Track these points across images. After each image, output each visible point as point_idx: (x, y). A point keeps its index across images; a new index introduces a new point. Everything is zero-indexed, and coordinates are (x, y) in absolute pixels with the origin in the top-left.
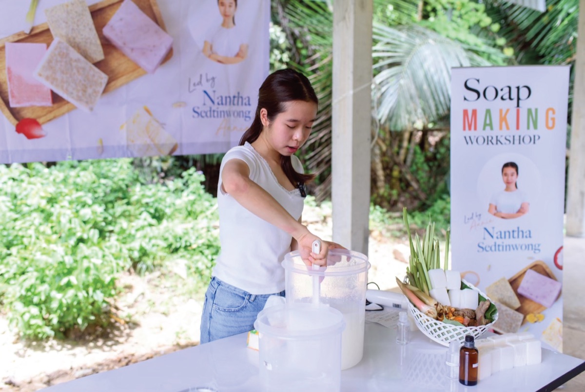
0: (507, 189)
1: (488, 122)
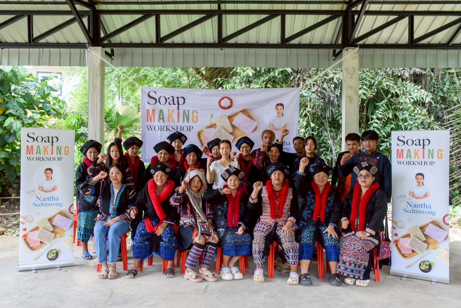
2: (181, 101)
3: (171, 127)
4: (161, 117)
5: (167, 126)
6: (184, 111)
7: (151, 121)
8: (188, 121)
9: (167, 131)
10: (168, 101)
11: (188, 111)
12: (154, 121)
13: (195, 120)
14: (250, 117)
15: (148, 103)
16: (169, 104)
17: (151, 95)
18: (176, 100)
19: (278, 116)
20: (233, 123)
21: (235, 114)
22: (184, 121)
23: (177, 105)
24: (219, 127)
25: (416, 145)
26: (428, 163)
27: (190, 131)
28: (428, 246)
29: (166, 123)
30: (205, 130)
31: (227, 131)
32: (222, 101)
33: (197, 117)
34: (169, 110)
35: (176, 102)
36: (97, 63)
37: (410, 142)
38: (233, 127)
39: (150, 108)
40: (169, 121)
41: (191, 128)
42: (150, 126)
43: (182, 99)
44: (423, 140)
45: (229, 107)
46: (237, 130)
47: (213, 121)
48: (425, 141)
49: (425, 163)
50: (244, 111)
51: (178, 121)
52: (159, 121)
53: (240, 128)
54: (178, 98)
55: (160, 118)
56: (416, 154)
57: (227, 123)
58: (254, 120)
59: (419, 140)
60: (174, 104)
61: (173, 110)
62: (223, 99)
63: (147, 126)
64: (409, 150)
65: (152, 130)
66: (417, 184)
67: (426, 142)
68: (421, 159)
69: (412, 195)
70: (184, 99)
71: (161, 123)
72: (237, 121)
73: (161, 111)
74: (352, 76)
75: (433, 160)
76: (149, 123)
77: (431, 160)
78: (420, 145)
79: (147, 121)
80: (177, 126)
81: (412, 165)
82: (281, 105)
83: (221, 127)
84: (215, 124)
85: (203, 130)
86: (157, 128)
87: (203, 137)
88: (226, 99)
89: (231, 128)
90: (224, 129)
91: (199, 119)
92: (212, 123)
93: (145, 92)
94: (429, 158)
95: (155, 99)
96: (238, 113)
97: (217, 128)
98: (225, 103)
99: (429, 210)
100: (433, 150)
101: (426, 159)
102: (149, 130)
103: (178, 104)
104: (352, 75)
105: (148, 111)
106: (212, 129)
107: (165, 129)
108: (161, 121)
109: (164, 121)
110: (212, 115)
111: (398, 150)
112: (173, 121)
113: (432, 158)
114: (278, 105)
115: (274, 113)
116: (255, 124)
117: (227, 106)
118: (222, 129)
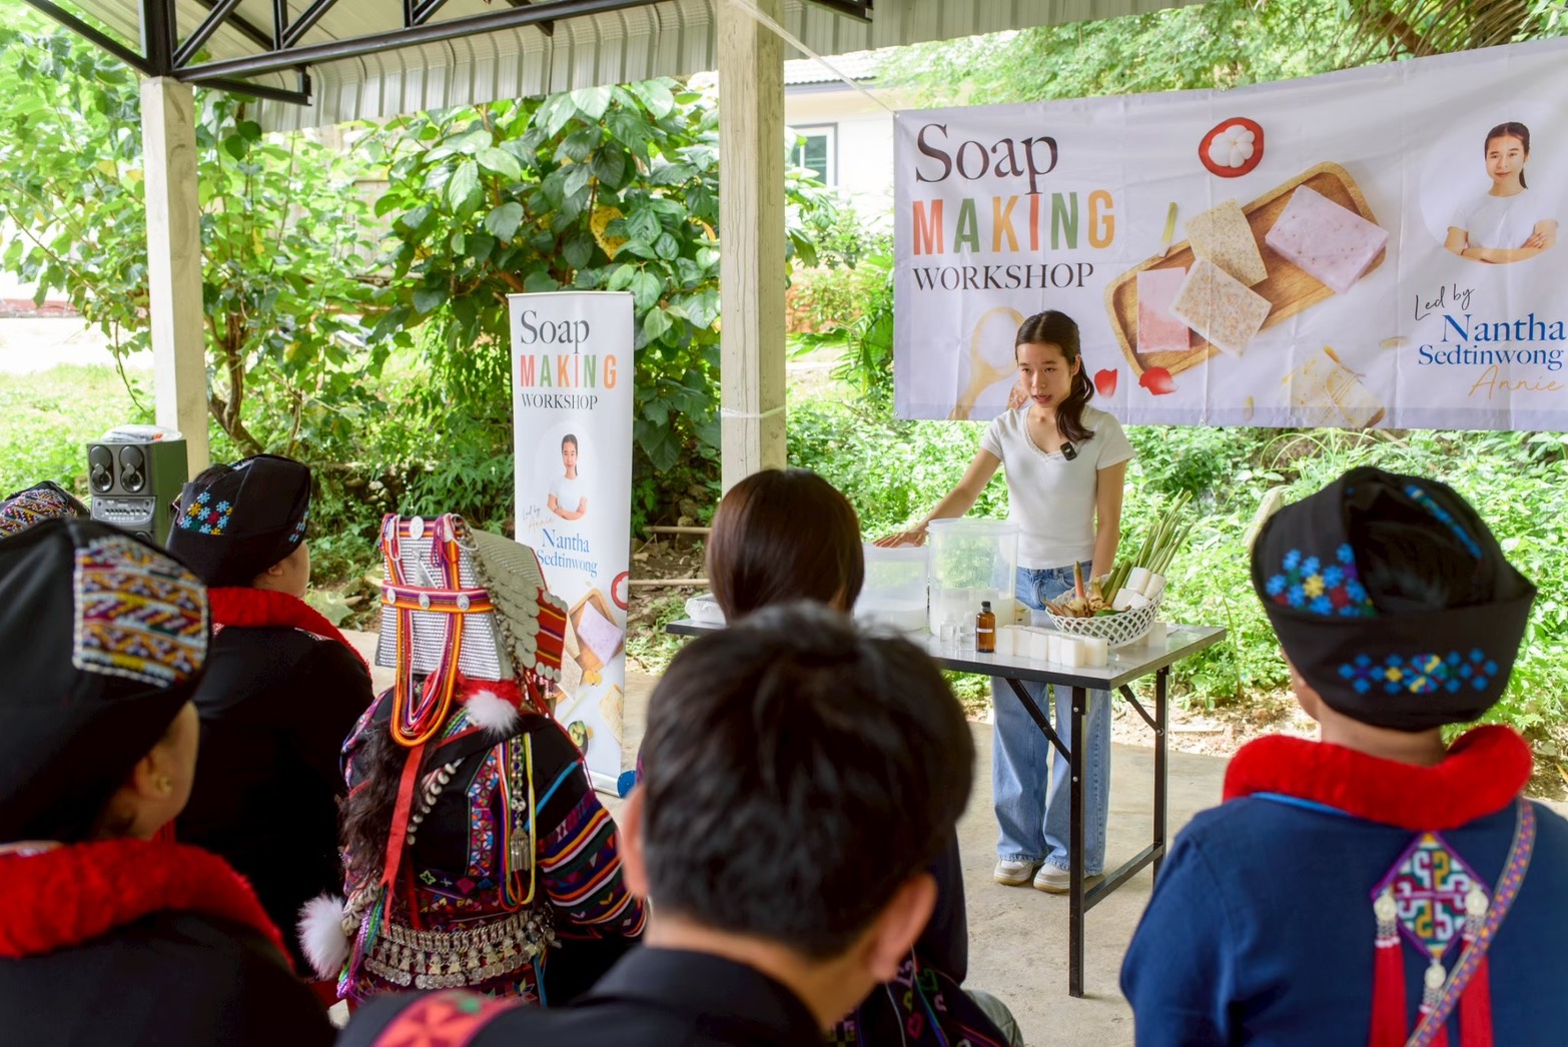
2: (1041, 152)
3: (1003, 270)
4: (967, 231)
5: (987, 268)
6: (1057, 197)
7: (929, 251)
8: (1072, 243)
9: (986, 287)
10: (994, 160)
11: (1073, 196)
12: (941, 251)
13: (1101, 235)
14: (1352, 205)
15: (919, 177)
16: (999, 173)
17: (929, 142)
18: (1020, 150)
19: (1496, 190)
20: (1271, 239)
21: (1278, 199)
22: (1055, 245)
23: (1026, 176)
24: (1202, 263)
27: (1080, 285)
29: (986, 256)
30: (1141, 276)
31: (1239, 276)
32: (1217, 139)
33: (1109, 221)
34: (997, 200)
35: (1022, 163)
36: (746, 37)
38: (1272, 257)
39: (923, 194)
40: (996, 247)
41: (1086, 270)
42: (926, 270)
43: (1045, 146)
45: (1250, 165)
46: (1286, 270)
47: (1181, 237)
50: (1330, 184)
51: (1034, 246)
52: (957, 249)
53: (1303, 261)
54: (1028, 143)
55: (961, 237)
57: (1242, 241)
58: (1371, 219)
60: (1017, 173)
61: (1013, 200)
62: (1222, 127)
63: (916, 271)
65: (932, 286)
70: (1052, 143)
71: (968, 258)
72: (1283, 232)
73: (968, 207)
76: (922, 261)
79: (917, 251)
80: (1029, 267)
82: (1517, 130)
83: (1215, 260)
84: (1189, 249)
85: (1135, 278)
86: (950, 278)
87: (1137, 308)
88: (1234, 131)
89: (1261, 264)
90: (1228, 267)
91: (1119, 231)
92: (1174, 244)
93: (907, 133)
95: (943, 157)
96: (1291, 191)
97: (1195, 265)
98: (1231, 147)
102: (921, 286)
103: (1033, 171)
105: (917, 208)
106: (1174, 273)
107: (980, 280)
108: (966, 246)
109: (975, 248)
110: (1174, 210)
112: (1014, 247)
114: (1497, 132)
115: (1477, 174)
116: (1375, 238)
117: (1236, 163)
118: (1218, 270)
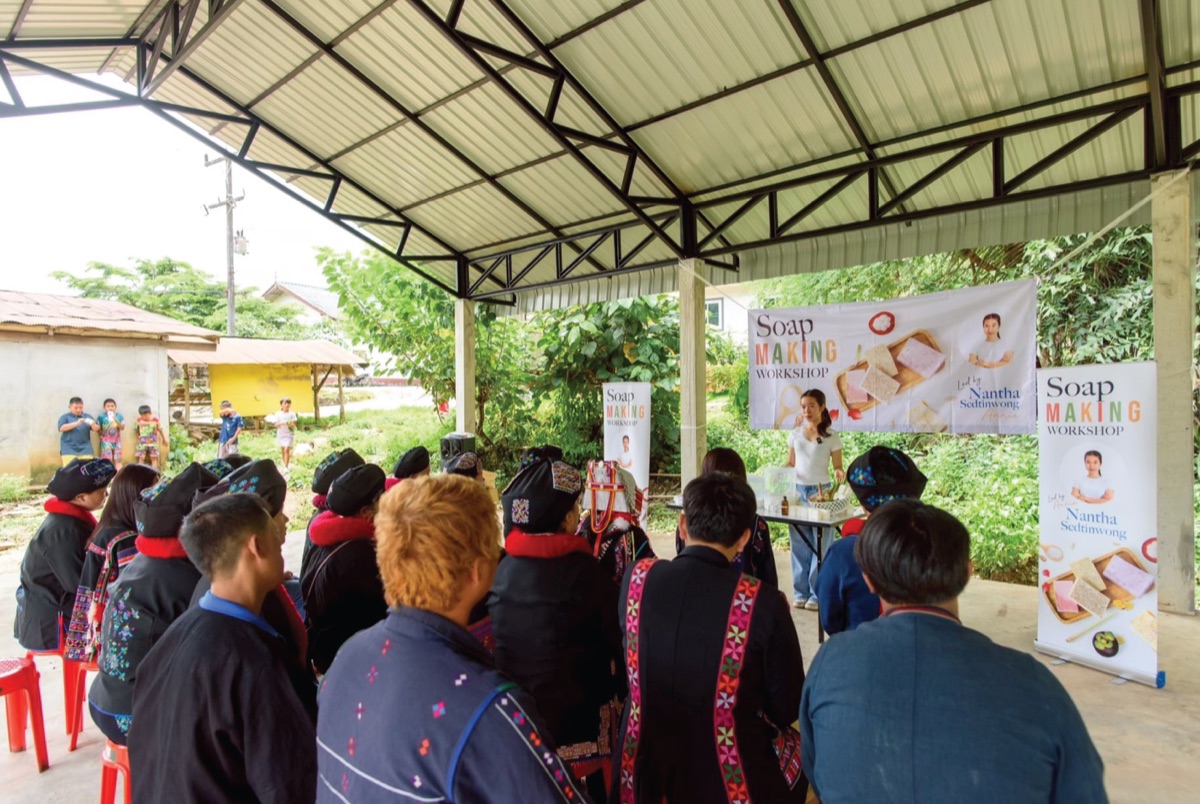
0: (1090, 476)
1: (1070, 414)
2: (806, 326)
3: (792, 371)
4: (777, 355)
5: (786, 370)
6: (813, 343)
7: (762, 363)
8: (819, 360)
9: (785, 377)
10: (788, 328)
11: (820, 342)
12: (767, 363)
13: (831, 357)
14: (931, 345)
15: (758, 335)
16: (790, 333)
17: (762, 322)
18: (798, 325)
19: (988, 339)
20: (899, 358)
21: (901, 343)
22: (813, 361)
23: (801, 334)
24: (872, 368)
25: (1084, 393)
26: (1110, 431)
27: (823, 376)
28: (1111, 602)
29: (785, 365)
30: (848, 373)
31: (887, 373)
32: (876, 320)
33: (834, 351)
34: (789, 344)
35: (799, 329)
36: (690, 282)
37: (1072, 389)
38: (899, 365)
39: (760, 341)
40: (789, 361)
41: (825, 370)
42: (762, 371)
43: (808, 323)
44: (1100, 384)
45: (890, 330)
46: (906, 371)
47: (863, 358)
48: (1103, 386)
49: (1104, 431)
50: (921, 337)
51: (804, 361)
52: (774, 362)
53: (912, 367)
54: (801, 322)
55: (775, 358)
56: (1085, 412)
57: (888, 359)
58: (939, 350)
59: (1091, 384)
60: (797, 333)
61: (795, 344)
62: (878, 316)
63: (757, 370)
64: (1070, 406)
65: (764, 377)
66: (1087, 473)
67: (1106, 388)
68: (1095, 422)
69: (1077, 494)
70: (811, 322)
71: (778, 365)
72: (904, 355)
73: (778, 346)
74: (1170, 237)
75: (1120, 424)
76: (760, 367)
77: (1115, 424)
78: (1092, 393)
79: (758, 363)
80: (802, 369)
81: (1078, 436)
82: (995, 316)
83: (877, 366)
84: (866, 362)
85: (845, 374)
86: (771, 374)
87: (846, 386)
88: (883, 317)
89: (895, 368)
90: (882, 370)
91: (838, 355)
92: (860, 360)
93: (754, 318)
94: (1112, 420)
95: (768, 327)
96: (906, 340)
97: (869, 369)
98: (882, 323)
99: (1113, 527)
100: (1119, 403)
101: (1106, 422)
102: (760, 377)
103: (803, 333)
104: (1171, 232)
105: (758, 346)
106: (860, 372)
107: (783, 374)
108: (777, 362)
109: (781, 362)
110: (860, 347)
111: (1049, 406)
112: (796, 361)
113: (1119, 419)
114: (987, 317)
115: (980, 333)
116: (941, 359)
117: (884, 329)
118: (878, 370)
